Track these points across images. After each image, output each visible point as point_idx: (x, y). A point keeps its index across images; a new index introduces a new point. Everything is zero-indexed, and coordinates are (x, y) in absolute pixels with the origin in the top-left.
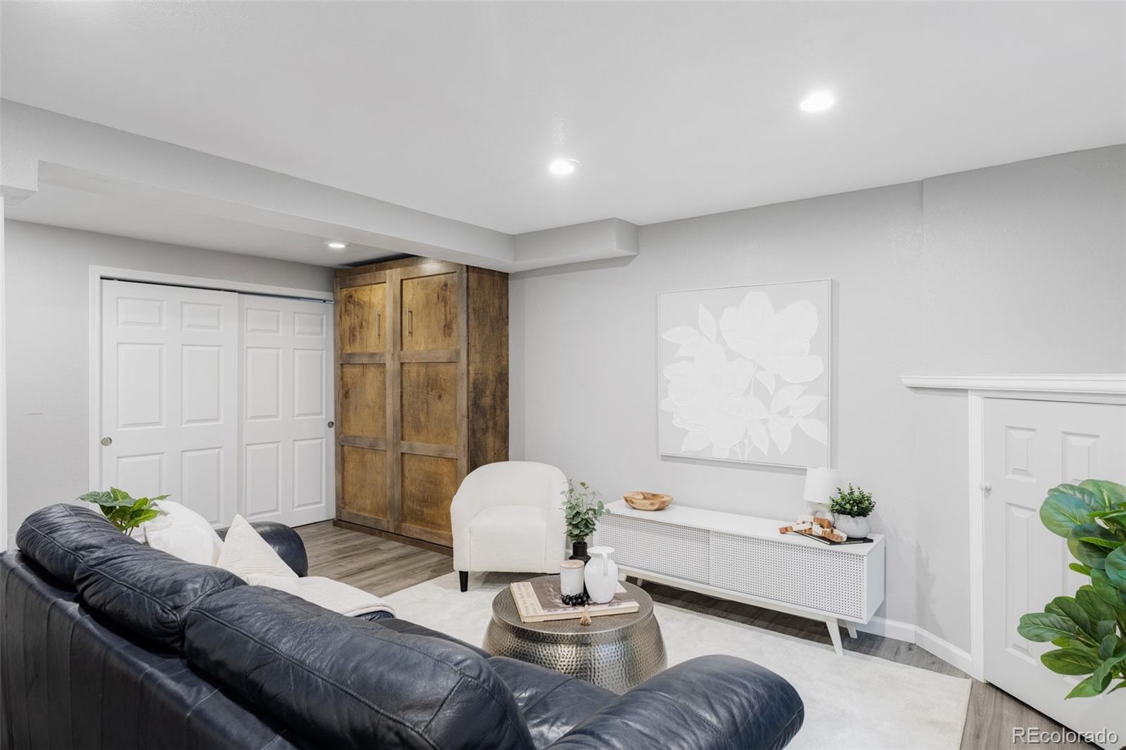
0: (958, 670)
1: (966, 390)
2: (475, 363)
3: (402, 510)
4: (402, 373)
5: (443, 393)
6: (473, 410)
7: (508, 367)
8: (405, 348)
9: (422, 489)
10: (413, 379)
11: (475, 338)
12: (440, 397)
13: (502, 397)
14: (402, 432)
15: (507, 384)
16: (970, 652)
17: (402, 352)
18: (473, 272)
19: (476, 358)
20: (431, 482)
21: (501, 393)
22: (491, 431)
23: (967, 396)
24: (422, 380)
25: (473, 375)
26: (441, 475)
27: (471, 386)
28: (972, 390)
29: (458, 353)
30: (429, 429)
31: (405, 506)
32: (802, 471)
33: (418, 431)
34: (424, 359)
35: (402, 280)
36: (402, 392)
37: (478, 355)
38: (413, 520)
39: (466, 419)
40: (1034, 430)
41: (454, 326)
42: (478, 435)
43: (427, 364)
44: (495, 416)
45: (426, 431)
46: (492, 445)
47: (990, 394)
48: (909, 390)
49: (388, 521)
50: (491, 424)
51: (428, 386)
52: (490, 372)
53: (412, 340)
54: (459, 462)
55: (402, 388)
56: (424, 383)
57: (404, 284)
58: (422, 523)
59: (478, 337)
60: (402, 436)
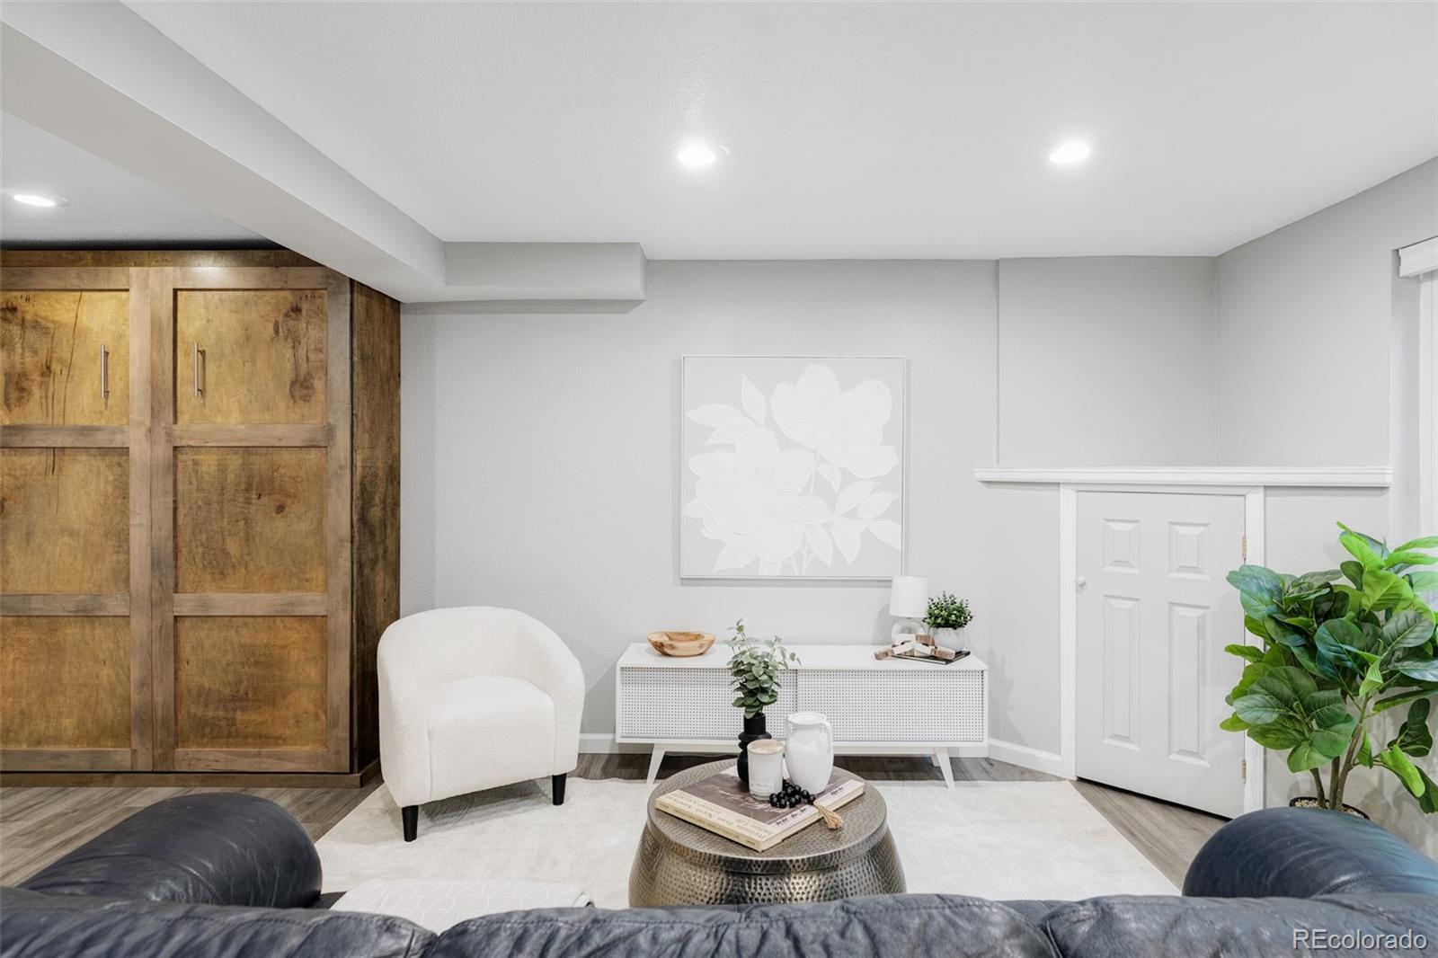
0: (1047, 774)
1: (1059, 483)
2: (363, 448)
3: (176, 723)
4: (175, 466)
5: (289, 501)
6: (360, 528)
7: (399, 455)
8: (183, 419)
9: (231, 678)
10: (206, 477)
11: (363, 407)
12: (280, 509)
13: (393, 505)
14: (176, 577)
15: (399, 484)
16: (1059, 752)
17: (175, 427)
18: (361, 293)
19: (363, 439)
20: (256, 663)
21: (393, 498)
22: (381, 563)
23: (1059, 491)
24: (231, 478)
25: (361, 469)
26: (283, 647)
27: (357, 488)
28: (1064, 483)
29: (329, 432)
30: (252, 566)
31: (182, 715)
32: (886, 583)
33: (222, 573)
34: (242, 440)
35: (175, 291)
36: (175, 502)
37: (366, 436)
38: (205, 740)
39: (348, 545)
40: (1137, 522)
41: (318, 384)
42: (366, 571)
43: (247, 450)
44: (385, 537)
45: (243, 570)
46: (381, 586)
47: (1083, 488)
48: (982, 484)
49: (134, 752)
50: (380, 552)
51: (247, 490)
52: (380, 464)
53: (204, 405)
54: (331, 622)
55: (175, 494)
56: (238, 485)
57: (179, 298)
58: (231, 741)
59: (366, 404)
60: (176, 585)
